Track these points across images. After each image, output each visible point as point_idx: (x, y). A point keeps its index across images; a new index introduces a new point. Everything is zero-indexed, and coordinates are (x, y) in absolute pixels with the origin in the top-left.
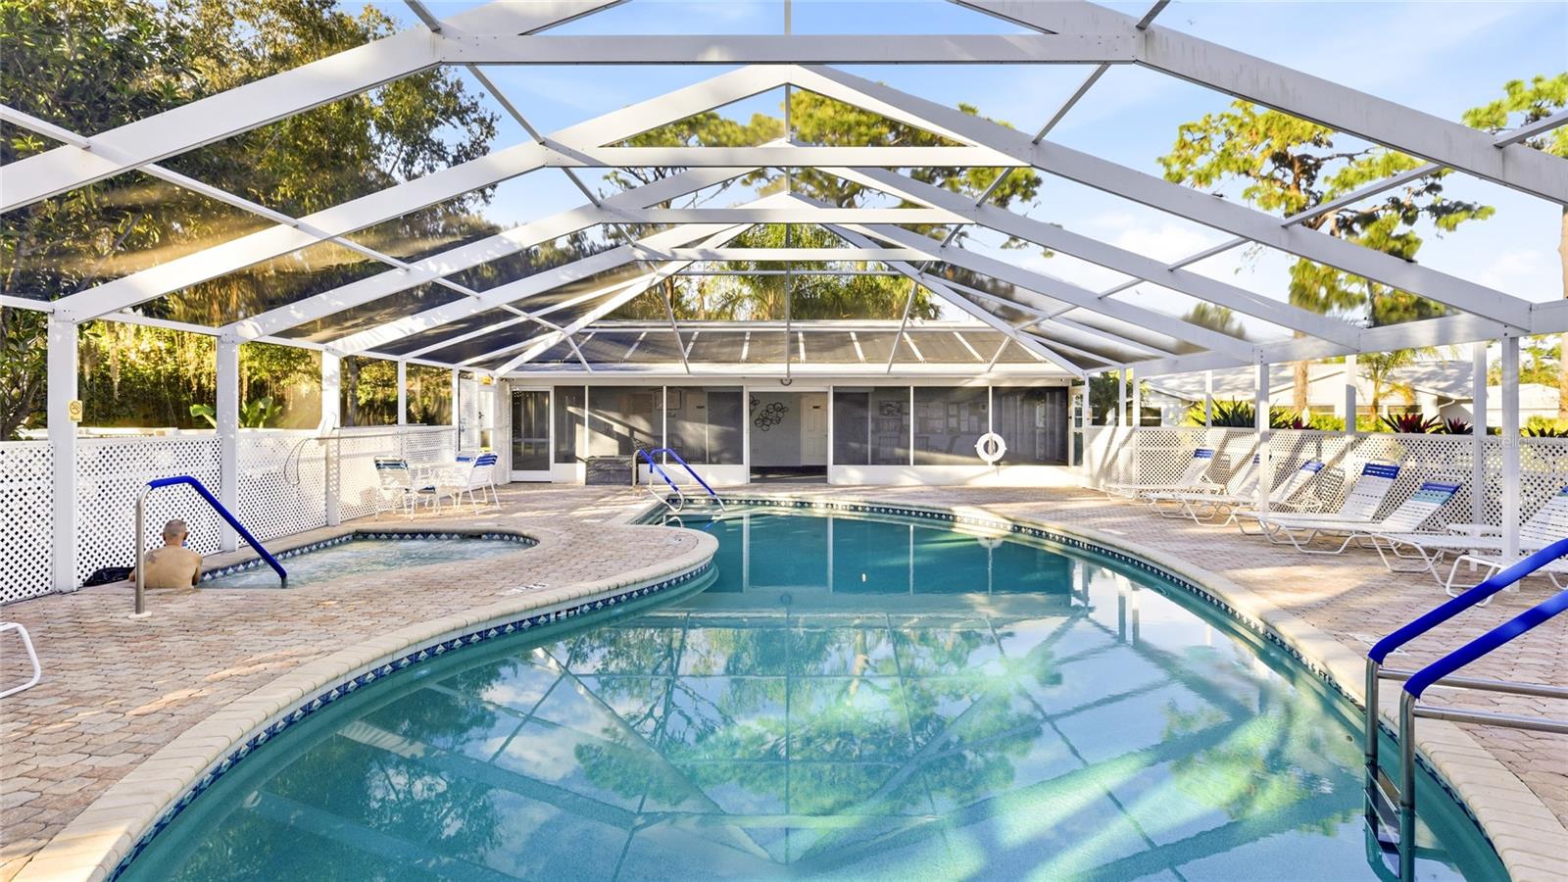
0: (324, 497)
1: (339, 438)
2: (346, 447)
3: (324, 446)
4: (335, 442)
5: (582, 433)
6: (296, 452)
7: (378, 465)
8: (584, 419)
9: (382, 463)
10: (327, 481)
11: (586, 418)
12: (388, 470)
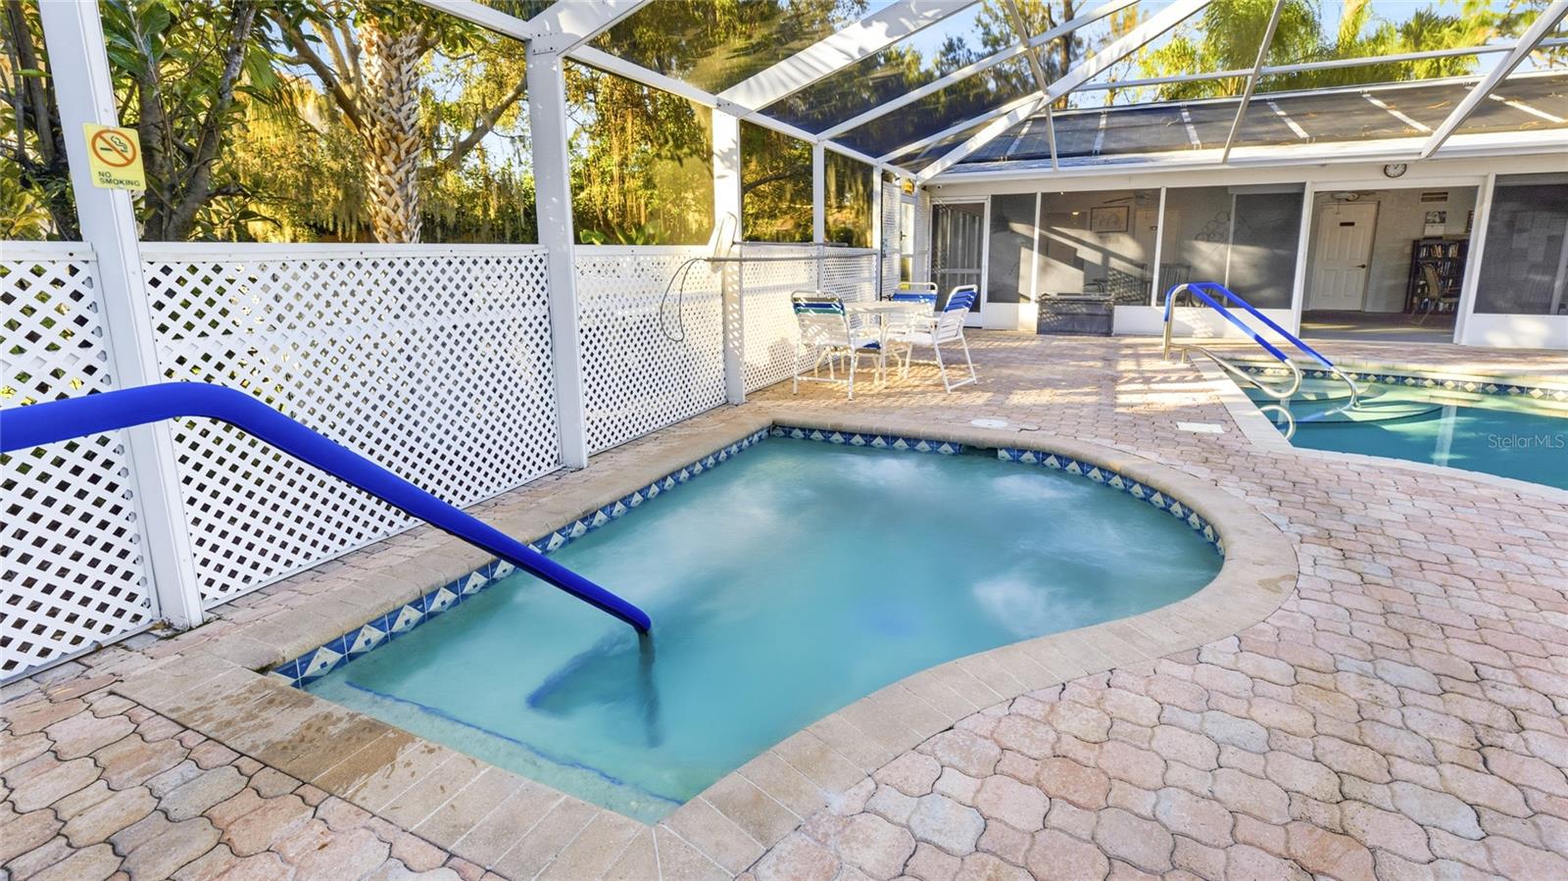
0: (721, 357)
1: (741, 260)
2: (753, 276)
3: (720, 273)
4: (735, 266)
5: (1031, 261)
6: (677, 284)
7: (796, 306)
8: (1032, 240)
9: (803, 302)
10: (724, 332)
11: (1036, 237)
12: (812, 313)
